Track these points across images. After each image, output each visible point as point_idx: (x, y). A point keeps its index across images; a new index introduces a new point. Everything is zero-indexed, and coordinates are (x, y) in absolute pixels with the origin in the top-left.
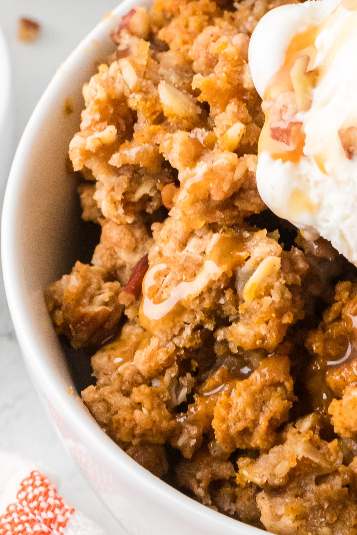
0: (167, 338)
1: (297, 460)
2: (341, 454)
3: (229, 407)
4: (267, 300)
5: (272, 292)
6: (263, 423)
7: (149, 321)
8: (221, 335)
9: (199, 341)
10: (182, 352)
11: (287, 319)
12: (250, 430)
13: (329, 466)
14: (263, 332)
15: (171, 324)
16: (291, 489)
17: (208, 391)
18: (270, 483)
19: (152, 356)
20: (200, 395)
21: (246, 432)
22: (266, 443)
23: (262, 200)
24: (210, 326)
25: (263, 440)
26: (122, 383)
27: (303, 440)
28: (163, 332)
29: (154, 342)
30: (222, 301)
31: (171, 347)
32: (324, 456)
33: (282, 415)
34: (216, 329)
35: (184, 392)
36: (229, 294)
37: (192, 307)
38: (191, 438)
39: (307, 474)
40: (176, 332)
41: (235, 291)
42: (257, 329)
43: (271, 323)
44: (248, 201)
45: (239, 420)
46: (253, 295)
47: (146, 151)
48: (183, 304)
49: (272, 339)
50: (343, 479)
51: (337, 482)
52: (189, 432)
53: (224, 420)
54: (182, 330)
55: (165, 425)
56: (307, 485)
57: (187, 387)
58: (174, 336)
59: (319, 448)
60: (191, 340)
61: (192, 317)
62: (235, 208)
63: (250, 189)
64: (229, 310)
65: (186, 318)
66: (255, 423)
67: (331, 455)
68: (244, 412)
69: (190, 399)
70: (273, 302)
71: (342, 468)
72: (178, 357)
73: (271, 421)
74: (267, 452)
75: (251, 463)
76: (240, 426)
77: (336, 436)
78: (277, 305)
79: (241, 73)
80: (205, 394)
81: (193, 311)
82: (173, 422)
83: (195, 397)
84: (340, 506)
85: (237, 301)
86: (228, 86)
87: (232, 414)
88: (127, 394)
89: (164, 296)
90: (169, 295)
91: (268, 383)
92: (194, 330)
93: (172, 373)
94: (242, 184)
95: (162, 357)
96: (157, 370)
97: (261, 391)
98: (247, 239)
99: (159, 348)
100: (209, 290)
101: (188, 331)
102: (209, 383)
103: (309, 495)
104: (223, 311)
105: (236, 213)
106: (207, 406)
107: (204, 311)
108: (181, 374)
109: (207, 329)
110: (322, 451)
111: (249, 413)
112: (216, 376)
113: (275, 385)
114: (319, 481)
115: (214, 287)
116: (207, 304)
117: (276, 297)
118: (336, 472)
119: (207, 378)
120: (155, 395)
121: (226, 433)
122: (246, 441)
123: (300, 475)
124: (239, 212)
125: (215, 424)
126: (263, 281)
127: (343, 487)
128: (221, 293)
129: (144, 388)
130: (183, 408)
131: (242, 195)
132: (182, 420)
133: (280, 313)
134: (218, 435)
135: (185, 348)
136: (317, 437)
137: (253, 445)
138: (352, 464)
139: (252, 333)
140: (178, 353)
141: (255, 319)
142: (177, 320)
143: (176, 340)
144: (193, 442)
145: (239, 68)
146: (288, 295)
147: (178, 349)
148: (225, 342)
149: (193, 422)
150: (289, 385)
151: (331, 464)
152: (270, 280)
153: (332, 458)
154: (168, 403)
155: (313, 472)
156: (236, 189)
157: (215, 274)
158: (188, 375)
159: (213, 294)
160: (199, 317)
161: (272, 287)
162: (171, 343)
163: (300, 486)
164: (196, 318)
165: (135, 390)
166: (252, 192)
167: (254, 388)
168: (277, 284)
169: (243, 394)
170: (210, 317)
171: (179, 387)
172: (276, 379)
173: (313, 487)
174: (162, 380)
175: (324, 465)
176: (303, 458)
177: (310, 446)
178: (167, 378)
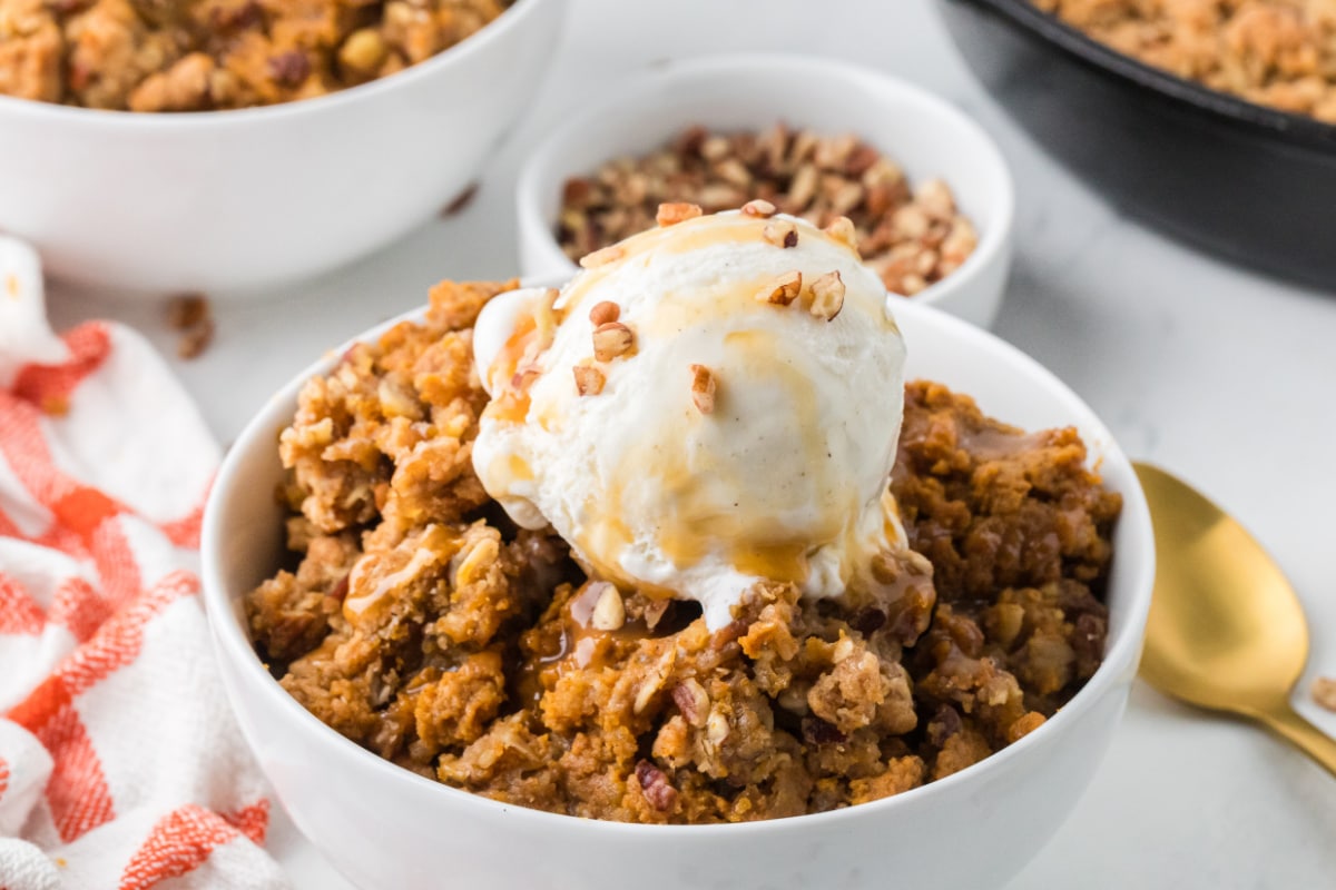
0: (372, 628)
1: (504, 750)
2: (551, 750)
3: (434, 696)
4: (482, 584)
5: (488, 575)
6: (470, 711)
7: (354, 613)
8: (429, 629)
9: (406, 634)
10: (388, 645)
11: (502, 605)
12: (456, 719)
13: (537, 760)
14: (476, 618)
15: (377, 614)
16: (495, 783)
17: (410, 689)
18: (473, 776)
19: (354, 649)
20: (405, 693)
21: (450, 723)
22: (471, 734)
23: (483, 488)
24: (419, 619)
25: (468, 730)
26: (321, 678)
27: (512, 730)
28: (368, 622)
29: (358, 635)
30: (433, 591)
31: (375, 640)
32: (533, 749)
33: (492, 707)
34: (426, 622)
35: (386, 691)
36: (441, 584)
37: (401, 596)
38: (391, 734)
39: (513, 768)
40: (382, 623)
41: (448, 583)
42: (469, 617)
43: (484, 609)
44: (468, 488)
45: (444, 708)
46: (467, 579)
47: (362, 445)
48: (393, 594)
49: (485, 629)
50: (552, 774)
51: (545, 777)
52: (389, 728)
53: (428, 709)
54: (388, 622)
55: (364, 716)
56: (512, 779)
57: (391, 685)
58: (380, 628)
59: (528, 741)
60: (398, 632)
61: (400, 608)
62: (453, 496)
63: (470, 476)
64: (440, 600)
65: (394, 609)
66: (461, 712)
67: (539, 749)
68: (450, 701)
69: (393, 698)
70: (488, 586)
71: (550, 763)
72: (384, 651)
73: (479, 711)
74: (471, 743)
75: (454, 760)
76: (445, 714)
77: (548, 730)
78: (493, 591)
79: (466, 371)
80: (409, 692)
81: (402, 602)
82: (372, 716)
83: (400, 696)
84: (547, 803)
85: (449, 589)
86: (452, 384)
87: (437, 702)
88: (327, 688)
89: (372, 586)
90: (377, 586)
91: (478, 676)
92: (402, 622)
93: (374, 668)
94: (463, 470)
95: (365, 649)
96: (359, 664)
97: (470, 682)
98: (464, 531)
99: (363, 640)
100: (420, 579)
101: (395, 621)
102: (414, 681)
103: (515, 789)
104: (432, 603)
105: (454, 502)
106: (410, 703)
107: (414, 601)
108: (385, 670)
109: (415, 623)
110: (530, 744)
111: (456, 702)
112: (423, 675)
113: (485, 679)
114: (525, 776)
115: (426, 575)
116: (417, 593)
117: (491, 580)
118: (545, 768)
119: (411, 678)
120: (355, 689)
121: (430, 725)
122: (449, 731)
123: (505, 769)
124: (458, 500)
125: (418, 713)
126: (479, 564)
127: (551, 782)
128: (432, 583)
129: (346, 683)
130: (385, 706)
131: (462, 483)
132: (383, 715)
133: (495, 599)
134: (421, 729)
135: (391, 641)
136: (526, 730)
137: (457, 736)
138: (562, 759)
139: (463, 621)
140: (383, 647)
141: (467, 605)
142: (384, 610)
143: (381, 633)
144: (393, 739)
145: (465, 367)
146: (504, 581)
147: (383, 641)
148: (434, 638)
149: (394, 719)
150: (499, 680)
151: (541, 757)
152: (486, 563)
153: (541, 752)
154: (369, 700)
155: (519, 766)
156: (456, 476)
157: (428, 559)
158: (393, 671)
159: (425, 582)
160: (408, 608)
161: (488, 571)
162: (376, 636)
163: (504, 780)
164: (403, 609)
165: (334, 683)
166: (473, 480)
167: (462, 678)
168: (493, 567)
169: (450, 682)
170: (419, 610)
171: (382, 684)
172: (486, 672)
173: (518, 780)
174: (363, 677)
175: (532, 757)
176: (511, 748)
177: (518, 737)
178: (369, 674)
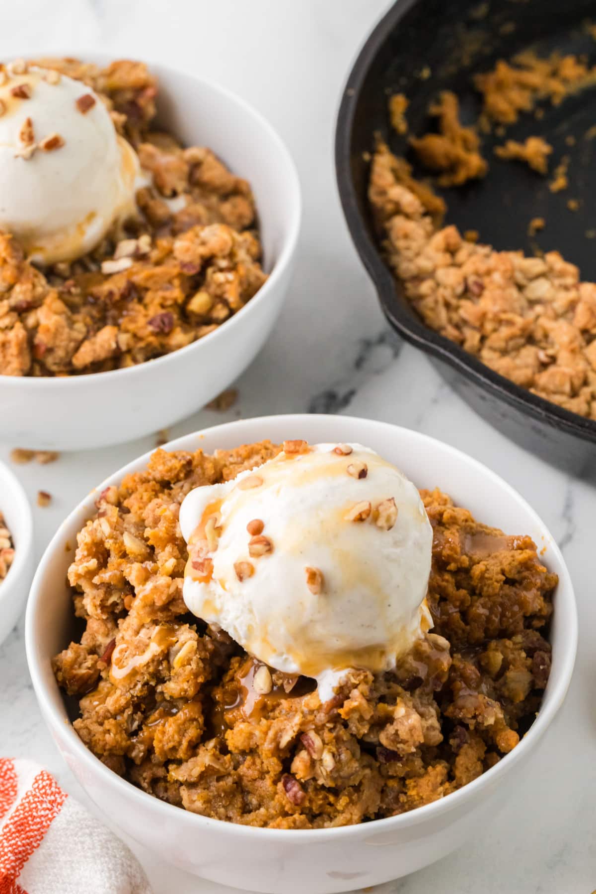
0: (126, 689)
1: (205, 767)
2: (232, 763)
3: (164, 733)
4: (188, 668)
5: (192, 662)
6: (185, 743)
7: (116, 680)
8: (159, 689)
9: (146, 692)
10: (136, 699)
11: (200, 680)
12: (177, 748)
13: (225, 771)
14: (186, 687)
15: (129, 682)
16: (201, 785)
17: (152, 722)
18: (188, 780)
19: (117, 701)
20: (146, 725)
21: (174, 749)
22: (186, 756)
23: (186, 606)
24: (153, 683)
25: (185, 754)
26: (98, 717)
27: (209, 754)
28: (124, 686)
29: (118, 692)
30: (161, 668)
31: (128, 696)
32: (222, 764)
33: (197, 739)
34: (157, 685)
35: (136, 724)
36: (165, 664)
37: (142, 671)
38: (140, 752)
39: (211, 775)
40: (132, 687)
41: (169, 662)
42: (182, 685)
43: (190, 682)
44: (178, 606)
45: (170, 741)
46: (180, 665)
47: (115, 575)
48: (137, 669)
49: (191, 692)
50: (234, 779)
51: (229, 781)
52: (139, 748)
53: (160, 741)
54: (135, 685)
55: (124, 743)
56: (211, 782)
57: (138, 720)
58: (131, 689)
59: (219, 759)
60: (141, 691)
61: (142, 677)
62: (170, 610)
63: (179, 599)
64: (165, 673)
65: (138, 678)
66: (180, 743)
67: (226, 764)
68: (173, 737)
69: (140, 728)
70: (192, 669)
71: (233, 772)
72: (133, 702)
73: (190, 742)
74: (187, 761)
75: (177, 768)
76: (171, 745)
77: (230, 752)
78: (194, 671)
79: (174, 527)
80: (149, 725)
81: (142, 674)
82: (129, 742)
83: (143, 727)
84: (231, 796)
85: (170, 668)
86: (166, 536)
87: (166, 738)
88: (101, 724)
89: (125, 664)
90: (128, 664)
91: (188, 719)
92: (143, 685)
93: (129, 712)
94: (174, 596)
95: (123, 702)
96: (120, 710)
97: (184, 723)
98: (177, 630)
99: (121, 696)
100: (153, 660)
101: (139, 686)
102: (152, 718)
103: (212, 788)
104: (161, 674)
105: (170, 614)
106: (150, 732)
107: (149, 674)
108: (135, 712)
109: (151, 685)
110: (221, 761)
111: (176, 737)
112: (156, 714)
113: (192, 720)
114: (218, 780)
115: (156, 659)
116: (151, 669)
117: (194, 666)
118: (229, 774)
119: (150, 715)
120: (119, 725)
121: (162, 749)
122: (174, 754)
123: (207, 776)
124: (172, 613)
125: (155, 743)
126: (187, 655)
127: (233, 783)
128: (160, 663)
129: (112, 721)
130: (135, 733)
131: (174, 603)
132: (134, 741)
133: (196, 676)
134: (157, 750)
135: (137, 696)
136: (218, 752)
137: (178, 757)
138: (239, 770)
139: (179, 688)
140: (133, 699)
141: (181, 679)
142: (132, 679)
143: (132, 692)
144: (142, 754)
145: (173, 525)
146: (201, 665)
147: (133, 696)
148: (162, 693)
149: (141, 742)
150: (201, 720)
151: (226, 769)
152: (190, 655)
153: (227, 766)
154: (126, 730)
155: (214, 775)
156: (171, 599)
157: (157, 651)
158: (139, 713)
159: (155, 663)
160: (146, 677)
161: (192, 660)
162: (128, 693)
163: (206, 783)
164: (144, 678)
165: (106, 722)
166: (180, 601)
167: (179, 722)
168: (195, 658)
169: (172, 724)
170: (153, 678)
171: (133, 720)
172: (193, 717)
173: (215, 783)
174: (123, 716)
175: (222, 770)
176: (209, 765)
177: (213, 758)
178: (126, 715)
